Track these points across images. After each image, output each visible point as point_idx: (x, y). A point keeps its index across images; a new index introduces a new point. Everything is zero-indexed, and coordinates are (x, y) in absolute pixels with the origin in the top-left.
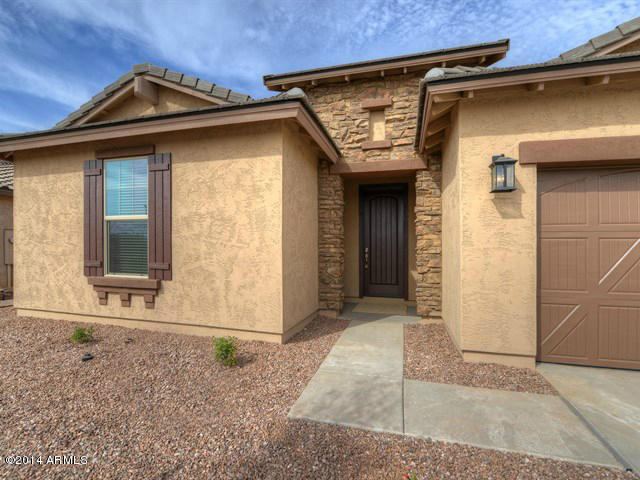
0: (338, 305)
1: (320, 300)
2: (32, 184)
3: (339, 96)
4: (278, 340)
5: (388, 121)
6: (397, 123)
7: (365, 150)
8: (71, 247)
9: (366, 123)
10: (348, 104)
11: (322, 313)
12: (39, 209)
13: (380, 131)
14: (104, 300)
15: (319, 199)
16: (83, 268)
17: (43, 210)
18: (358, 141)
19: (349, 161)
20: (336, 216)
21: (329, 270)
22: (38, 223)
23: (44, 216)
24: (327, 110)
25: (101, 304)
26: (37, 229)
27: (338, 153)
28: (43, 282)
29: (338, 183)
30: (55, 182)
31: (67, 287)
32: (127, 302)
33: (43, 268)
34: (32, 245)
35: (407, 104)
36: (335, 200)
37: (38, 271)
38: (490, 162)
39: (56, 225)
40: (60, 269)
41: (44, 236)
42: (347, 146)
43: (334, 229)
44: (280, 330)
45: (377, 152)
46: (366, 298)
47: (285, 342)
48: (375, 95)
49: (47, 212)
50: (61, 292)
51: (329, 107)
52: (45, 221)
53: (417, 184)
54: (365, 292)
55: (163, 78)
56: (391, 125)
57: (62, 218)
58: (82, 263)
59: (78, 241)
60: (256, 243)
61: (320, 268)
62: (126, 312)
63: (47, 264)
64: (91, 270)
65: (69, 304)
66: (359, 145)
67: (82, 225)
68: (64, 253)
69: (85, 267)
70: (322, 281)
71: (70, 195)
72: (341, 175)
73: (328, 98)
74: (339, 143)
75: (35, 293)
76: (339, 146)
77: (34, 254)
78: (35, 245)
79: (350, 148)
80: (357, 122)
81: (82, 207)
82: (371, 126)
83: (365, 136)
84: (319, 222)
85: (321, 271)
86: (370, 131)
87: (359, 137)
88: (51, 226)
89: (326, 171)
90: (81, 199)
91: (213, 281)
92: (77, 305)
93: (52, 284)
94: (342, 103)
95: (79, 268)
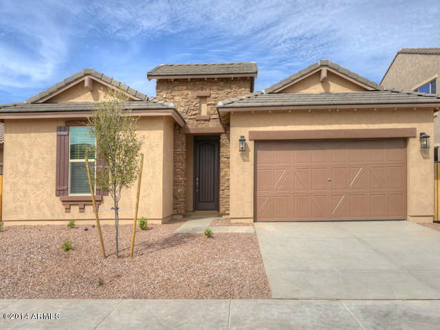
0: (183, 211)
1: (174, 209)
2: (19, 139)
3: (185, 88)
4: (160, 222)
5: (208, 105)
6: (212, 106)
7: (197, 120)
8: (47, 179)
9: (198, 105)
10: (189, 93)
11: (175, 217)
12: (23, 154)
13: (205, 110)
14: (68, 210)
15: (174, 148)
16: (55, 191)
17: (27, 155)
18: (194, 115)
19: (189, 126)
20: (182, 158)
21: (179, 191)
22: (22, 164)
23: (28, 159)
24: (179, 95)
25: (66, 212)
26: (22, 168)
27: (184, 121)
28: (25, 202)
29: (184, 138)
30: (36, 138)
31: (43, 204)
32: (82, 210)
33: (25, 192)
34: (18, 179)
35: (217, 96)
36: (182, 149)
37: (22, 195)
38: (239, 138)
39: (36, 165)
40: (38, 193)
41: (27, 172)
42: (189, 117)
43: (182, 166)
44: (161, 217)
45: (203, 122)
46: (196, 211)
47: (163, 223)
48: (202, 89)
49: (30, 157)
50: (39, 208)
51: (180, 93)
52: (28, 163)
53: (221, 141)
54: (196, 208)
55: (100, 79)
56: (209, 107)
57: (41, 161)
58: (55, 188)
59: (52, 175)
60: (151, 174)
61: (174, 190)
62: (82, 216)
63: (29, 189)
64: (60, 192)
65: (44, 214)
66: (194, 117)
67: (55, 164)
68: (41, 183)
69: (57, 190)
70: (175, 197)
71: (46, 147)
72: (186, 134)
73: (180, 88)
74: (184, 115)
75: (19, 209)
76: (184, 117)
77: (19, 184)
78: (21, 179)
79: (190, 119)
80: (194, 104)
81: (55, 155)
82: (200, 106)
83: (197, 112)
84: (174, 162)
85: (174, 191)
86: (200, 109)
87: (194, 112)
88: (32, 166)
89: (178, 131)
90: (55, 149)
91: (130, 195)
92: (49, 215)
93: (32, 203)
94: (186, 92)
95: (52, 192)
